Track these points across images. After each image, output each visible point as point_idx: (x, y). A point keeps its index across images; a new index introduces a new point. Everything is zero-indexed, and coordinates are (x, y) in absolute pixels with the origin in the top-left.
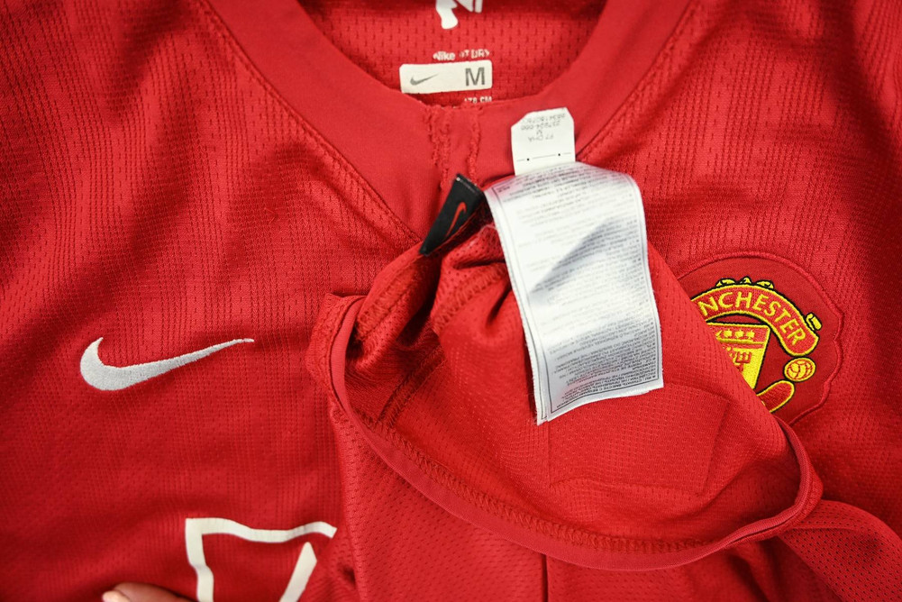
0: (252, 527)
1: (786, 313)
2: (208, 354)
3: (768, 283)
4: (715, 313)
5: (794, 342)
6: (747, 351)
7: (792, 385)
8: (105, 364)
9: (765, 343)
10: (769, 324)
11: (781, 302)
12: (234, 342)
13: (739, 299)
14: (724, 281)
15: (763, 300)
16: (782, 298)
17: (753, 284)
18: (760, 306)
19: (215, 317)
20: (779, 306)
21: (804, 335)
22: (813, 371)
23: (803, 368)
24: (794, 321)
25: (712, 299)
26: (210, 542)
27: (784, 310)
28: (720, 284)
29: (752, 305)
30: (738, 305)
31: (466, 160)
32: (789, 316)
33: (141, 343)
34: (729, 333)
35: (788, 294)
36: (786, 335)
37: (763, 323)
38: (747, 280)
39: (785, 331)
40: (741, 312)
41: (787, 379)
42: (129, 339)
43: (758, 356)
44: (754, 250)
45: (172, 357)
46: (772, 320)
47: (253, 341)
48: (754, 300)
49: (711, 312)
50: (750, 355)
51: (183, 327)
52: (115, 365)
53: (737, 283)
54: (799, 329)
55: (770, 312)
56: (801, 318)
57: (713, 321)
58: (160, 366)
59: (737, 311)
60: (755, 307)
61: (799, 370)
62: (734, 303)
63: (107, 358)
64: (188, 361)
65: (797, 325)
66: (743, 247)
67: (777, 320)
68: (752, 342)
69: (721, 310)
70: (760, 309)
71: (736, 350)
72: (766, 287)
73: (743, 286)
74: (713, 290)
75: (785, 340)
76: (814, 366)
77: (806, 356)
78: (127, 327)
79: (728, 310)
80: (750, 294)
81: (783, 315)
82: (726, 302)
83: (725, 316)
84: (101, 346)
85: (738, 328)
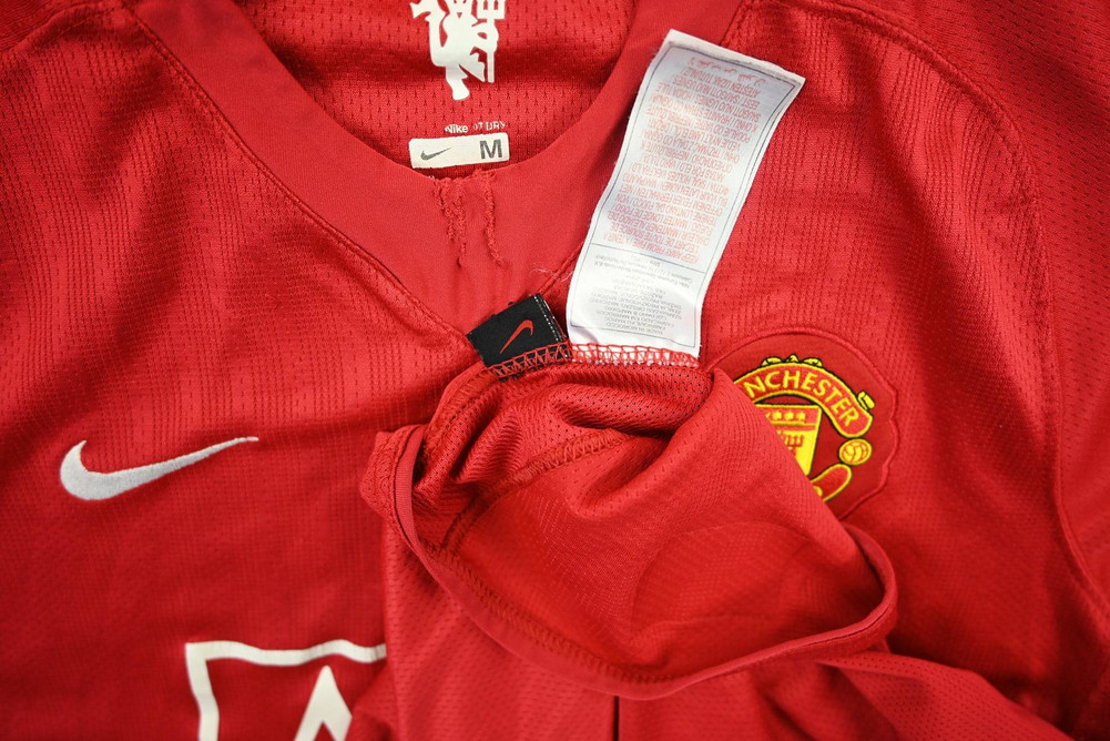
0: (263, 647)
1: (836, 392)
2: (207, 455)
3: (816, 361)
4: (762, 394)
5: (847, 423)
6: (799, 433)
7: (849, 470)
8: (89, 470)
9: (817, 425)
10: (820, 403)
11: (831, 381)
12: (236, 441)
13: (787, 378)
14: (770, 360)
15: (812, 379)
16: (831, 376)
17: (801, 362)
18: (809, 385)
19: (214, 414)
20: (829, 385)
21: (856, 416)
22: (870, 453)
23: (859, 450)
24: (846, 400)
25: (758, 379)
26: (216, 668)
27: (835, 388)
28: (765, 363)
29: (800, 384)
30: (786, 385)
31: (484, 232)
32: (840, 394)
33: (129, 445)
34: (778, 415)
35: (837, 372)
36: (838, 416)
37: (813, 403)
38: (794, 358)
39: (837, 412)
40: (790, 392)
41: (842, 463)
42: (116, 441)
43: (810, 438)
44: (798, 325)
45: (166, 460)
46: (822, 399)
47: (256, 439)
48: (802, 379)
49: (758, 394)
50: (802, 438)
51: (177, 425)
52: (101, 471)
53: (784, 361)
54: (853, 409)
55: (819, 391)
56: (853, 396)
57: (761, 402)
58: (152, 470)
59: (785, 392)
60: (804, 386)
61: (856, 452)
62: (781, 382)
63: (92, 462)
64: (184, 464)
65: (849, 404)
66: (787, 322)
67: (828, 399)
68: (803, 424)
69: (768, 390)
70: (809, 389)
71: (787, 433)
72: (814, 364)
73: (790, 364)
74: (759, 370)
75: (837, 421)
76: (870, 448)
77: (861, 437)
78: (113, 427)
79: (775, 390)
80: (798, 373)
81: (834, 394)
82: (773, 381)
83: (773, 397)
84: (84, 450)
85: (787, 410)
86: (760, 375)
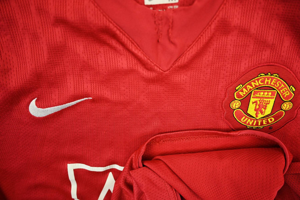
0: (91, 166)
1: (283, 86)
2: (75, 103)
3: (277, 75)
4: (257, 86)
5: (285, 96)
6: (268, 100)
7: (284, 112)
8: (38, 108)
9: (275, 97)
10: (277, 89)
11: (281, 82)
12: (85, 99)
13: (266, 81)
14: (261, 74)
15: (275, 81)
16: (281, 80)
17: (271, 75)
18: (274, 83)
19: (78, 89)
20: (280, 83)
21: (289, 93)
22: (292, 107)
23: (288, 105)
24: (286, 88)
25: (256, 81)
26: (76, 171)
27: (282, 84)
28: (259, 75)
29: (271, 83)
30: (266, 83)
31: (168, 31)
32: (284, 86)
33: (51, 100)
34: (262, 93)
35: (284, 79)
36: (283, 94)
37: (274, 89)
38: (269, 74)
39: (282, 92)
40: (267, 85)
41: (282, 110)
42: (46, 98)
43: (272, 101)
44: (272, 62)
45: (62, 104)
46: (278, 88)
47: (91, 98)
48: (271, 81)
49: (256, 86)
50: (270, 101)
51: (66, 93)
52: (42, 108)
53: (266, 75)
54: (287, 91)
55: (277, 85)
56: (288, 87)
57: (257, 89)
58: (58, 108)
59: (265, 85)
60: (272, 84)
61: (287, 106)
62: (264, 82)
63: (39, 105)
64: (68, 106)
65: (287, 90)
66: (268, 62)
67: (280, 88)
68: (270, 96)
69: (260, 85)
70: (273, 84)
71: (265, 99)
72: (276, 76)
73: (268, 76)
74: (257, 78)
75: (282, 95)
76: (292, 105)
77: (289, 101)
78: (46, 96)
79: (262, 85)
80: (270, 79)
81: (282, 86)
82: (261, 82)
83: (261, 87)
84: (36, 101)
85: (265, 92)
86: (257, 80)
